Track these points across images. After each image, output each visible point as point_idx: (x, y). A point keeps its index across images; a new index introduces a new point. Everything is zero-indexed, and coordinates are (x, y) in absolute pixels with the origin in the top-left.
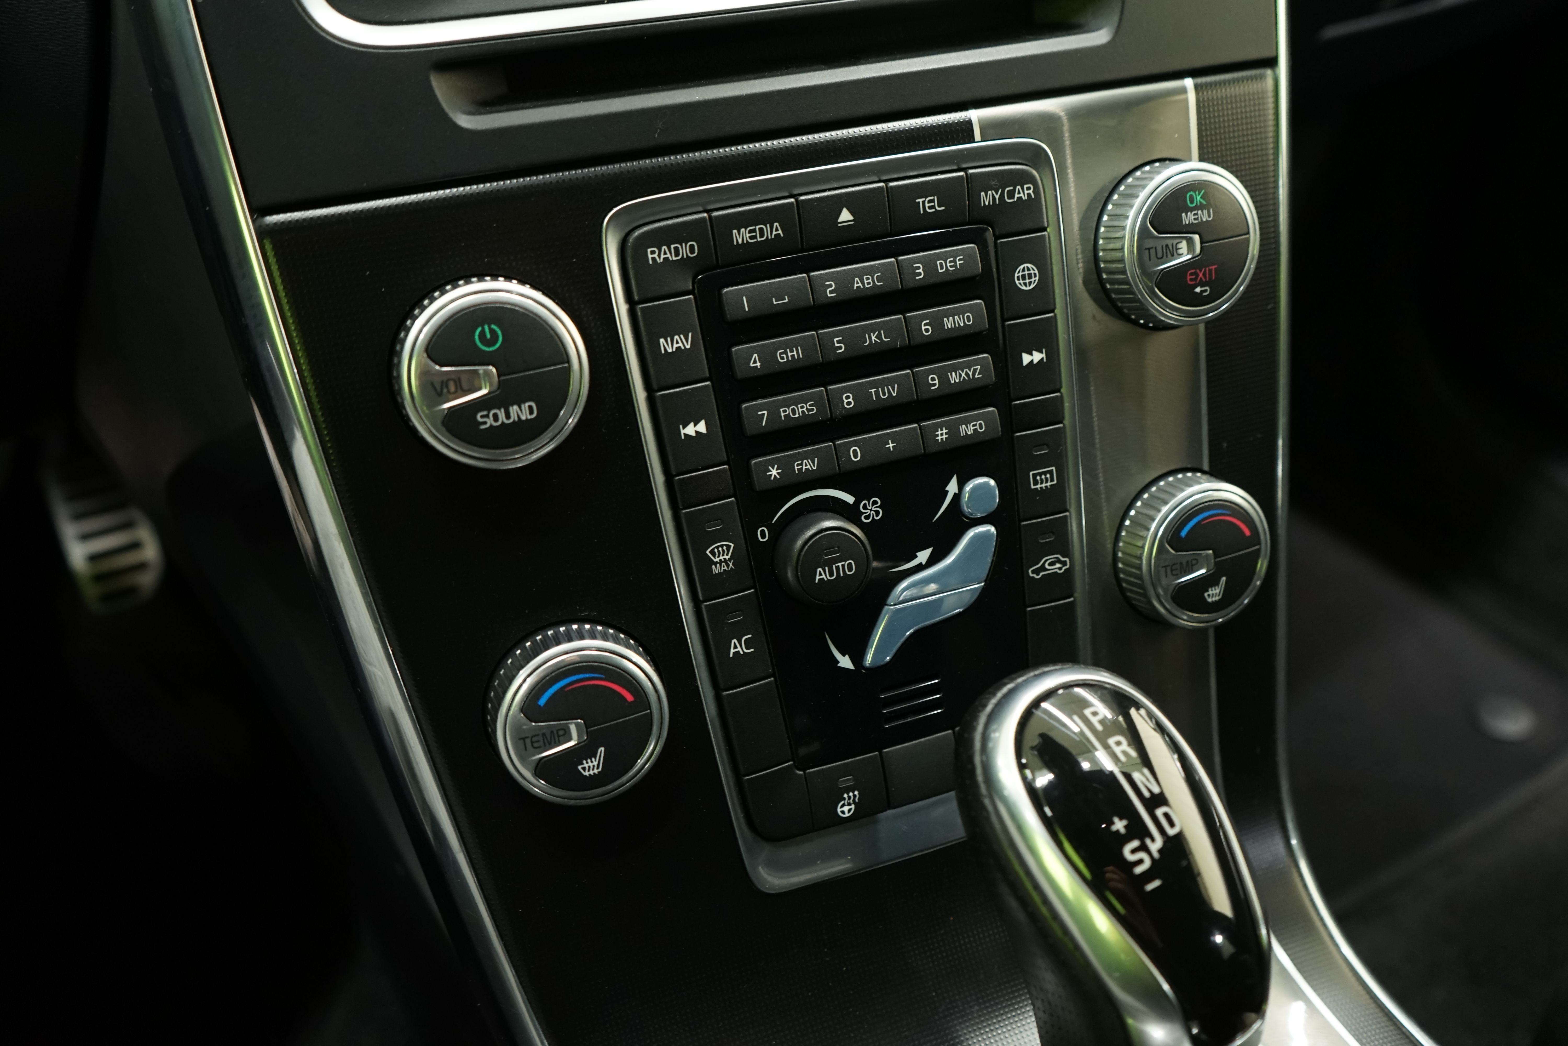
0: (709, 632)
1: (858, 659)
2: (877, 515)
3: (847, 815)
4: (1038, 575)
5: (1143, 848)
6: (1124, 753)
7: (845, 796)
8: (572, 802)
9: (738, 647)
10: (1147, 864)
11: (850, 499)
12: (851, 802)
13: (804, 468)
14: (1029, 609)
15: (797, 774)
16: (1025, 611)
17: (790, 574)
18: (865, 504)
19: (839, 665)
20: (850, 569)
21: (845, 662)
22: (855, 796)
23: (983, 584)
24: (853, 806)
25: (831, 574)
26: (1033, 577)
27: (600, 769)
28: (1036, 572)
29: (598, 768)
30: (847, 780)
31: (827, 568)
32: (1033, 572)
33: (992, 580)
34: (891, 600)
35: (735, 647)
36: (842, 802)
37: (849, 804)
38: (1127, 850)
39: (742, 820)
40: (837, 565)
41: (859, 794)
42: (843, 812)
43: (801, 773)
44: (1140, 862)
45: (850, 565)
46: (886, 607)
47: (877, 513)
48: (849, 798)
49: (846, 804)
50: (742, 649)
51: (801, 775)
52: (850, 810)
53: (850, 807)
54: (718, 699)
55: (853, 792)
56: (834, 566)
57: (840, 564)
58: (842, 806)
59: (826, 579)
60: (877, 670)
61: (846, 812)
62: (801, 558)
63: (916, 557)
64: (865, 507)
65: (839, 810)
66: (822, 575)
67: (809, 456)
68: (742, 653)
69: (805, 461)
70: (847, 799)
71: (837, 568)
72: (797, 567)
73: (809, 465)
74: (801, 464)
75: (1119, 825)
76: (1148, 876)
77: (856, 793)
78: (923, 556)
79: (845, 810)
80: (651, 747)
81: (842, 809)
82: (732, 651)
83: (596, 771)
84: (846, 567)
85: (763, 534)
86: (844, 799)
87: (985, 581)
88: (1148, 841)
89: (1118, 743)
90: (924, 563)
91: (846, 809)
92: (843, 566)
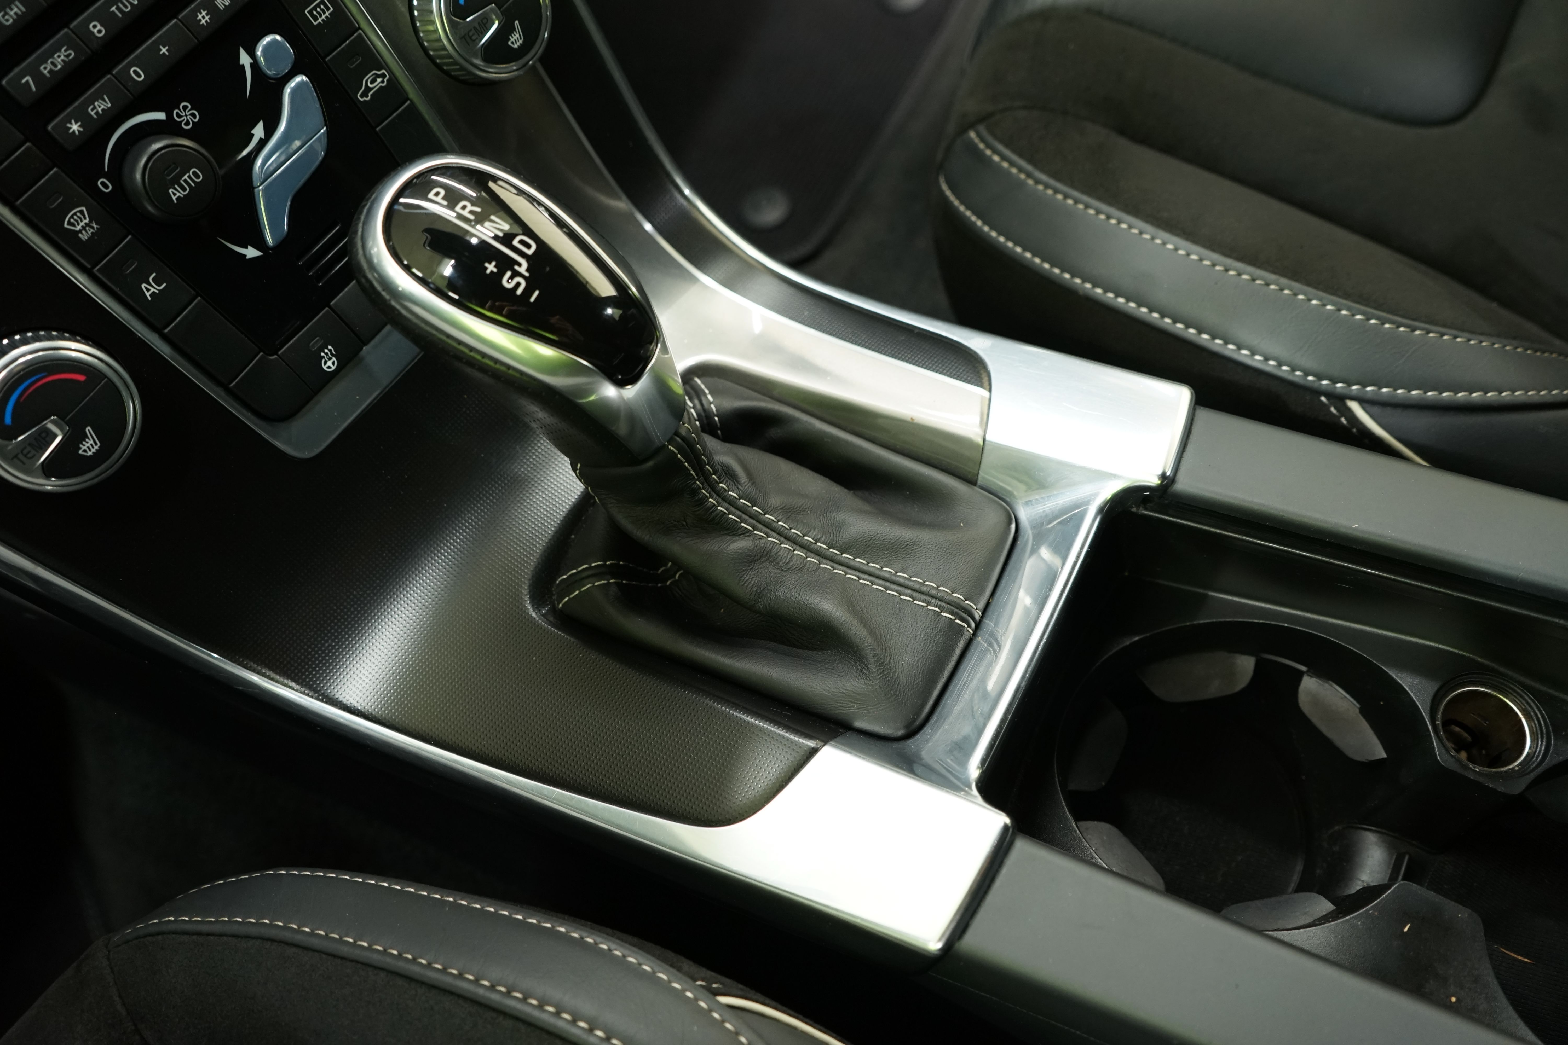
0: (117, 290)
1: (259, 243)
2: (195, 117)
3: (333, 368)
4: (367, 96)
5: (516, 274)
6: (471, 212)
7: (322, 354)
8: (95, 481)
9: (150, 289)
10: (523, 284)
11: (161, 116)
12: (330, 356)
13: (100, 110)
14: (378, 129)
15: (272, 360)
16: (376, 132)
17: (150, 208)
18: (177, 114)
19: (247, 257)
20: (198, 177)
21: (251, 253)
22: (330, 351)
23: (325, 128)
24: (334, 359)
25: (184, 189)
26: (365, 101)
27: (99, 444)
28: (365, 94)
29: (96, 444)
30: (316, 343)
31: (176, 186)
32: (362, 96)
33: (330, 120)
34: (256, 181)
35: (148, 290)
36: (323, 361)
37: (330, 359)
38: (504, 282)
39: (253, 417)
40: (183, 179)
41: (332, 347)
42: (329, 367)
43: (275, 356)
44: (518, 284)
45: (194, 173)
46: (256, 190)
47: (194, 115)
48: (327, 354)
49: (327, 359)
50: (155, 289)
51: (276, 358)
52: (333, 363)
53: (332, 361)
54: (164, 338)
55: (327, 348)
56: (182, 182)
57: (186, 177)
58: (325, 363)
59: (182, 196)
60: (283, 244)
61: (331, 366)
62: (148, 189)
63: (253, 135)
64: (179, 116)
65: (325, 368)
66: (176, 194)
67: (98, 96)
68: (157, 291)
69: (96, 103)
70: (325, 356)
71: (185, 181)
72: (150, 199)
73: (102, 105)
74: (94, 108)
75: (491, 267)
76: (528, 292)
77: (330, 347)
78: (258, 131)
79: (330, 365)
80: (131, 406)
81: (327, 365)
82: (148, 294)
83: (96, 447)
84: (192, 177)
85: (105, 186)
86: (324, 357)
87: (326, 125)
88: (516, 267)
89: (464, 207)
90: (263, 137)
91: (329, 363)
92: (189, 177)
